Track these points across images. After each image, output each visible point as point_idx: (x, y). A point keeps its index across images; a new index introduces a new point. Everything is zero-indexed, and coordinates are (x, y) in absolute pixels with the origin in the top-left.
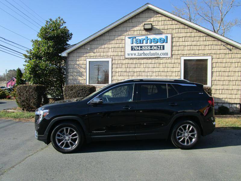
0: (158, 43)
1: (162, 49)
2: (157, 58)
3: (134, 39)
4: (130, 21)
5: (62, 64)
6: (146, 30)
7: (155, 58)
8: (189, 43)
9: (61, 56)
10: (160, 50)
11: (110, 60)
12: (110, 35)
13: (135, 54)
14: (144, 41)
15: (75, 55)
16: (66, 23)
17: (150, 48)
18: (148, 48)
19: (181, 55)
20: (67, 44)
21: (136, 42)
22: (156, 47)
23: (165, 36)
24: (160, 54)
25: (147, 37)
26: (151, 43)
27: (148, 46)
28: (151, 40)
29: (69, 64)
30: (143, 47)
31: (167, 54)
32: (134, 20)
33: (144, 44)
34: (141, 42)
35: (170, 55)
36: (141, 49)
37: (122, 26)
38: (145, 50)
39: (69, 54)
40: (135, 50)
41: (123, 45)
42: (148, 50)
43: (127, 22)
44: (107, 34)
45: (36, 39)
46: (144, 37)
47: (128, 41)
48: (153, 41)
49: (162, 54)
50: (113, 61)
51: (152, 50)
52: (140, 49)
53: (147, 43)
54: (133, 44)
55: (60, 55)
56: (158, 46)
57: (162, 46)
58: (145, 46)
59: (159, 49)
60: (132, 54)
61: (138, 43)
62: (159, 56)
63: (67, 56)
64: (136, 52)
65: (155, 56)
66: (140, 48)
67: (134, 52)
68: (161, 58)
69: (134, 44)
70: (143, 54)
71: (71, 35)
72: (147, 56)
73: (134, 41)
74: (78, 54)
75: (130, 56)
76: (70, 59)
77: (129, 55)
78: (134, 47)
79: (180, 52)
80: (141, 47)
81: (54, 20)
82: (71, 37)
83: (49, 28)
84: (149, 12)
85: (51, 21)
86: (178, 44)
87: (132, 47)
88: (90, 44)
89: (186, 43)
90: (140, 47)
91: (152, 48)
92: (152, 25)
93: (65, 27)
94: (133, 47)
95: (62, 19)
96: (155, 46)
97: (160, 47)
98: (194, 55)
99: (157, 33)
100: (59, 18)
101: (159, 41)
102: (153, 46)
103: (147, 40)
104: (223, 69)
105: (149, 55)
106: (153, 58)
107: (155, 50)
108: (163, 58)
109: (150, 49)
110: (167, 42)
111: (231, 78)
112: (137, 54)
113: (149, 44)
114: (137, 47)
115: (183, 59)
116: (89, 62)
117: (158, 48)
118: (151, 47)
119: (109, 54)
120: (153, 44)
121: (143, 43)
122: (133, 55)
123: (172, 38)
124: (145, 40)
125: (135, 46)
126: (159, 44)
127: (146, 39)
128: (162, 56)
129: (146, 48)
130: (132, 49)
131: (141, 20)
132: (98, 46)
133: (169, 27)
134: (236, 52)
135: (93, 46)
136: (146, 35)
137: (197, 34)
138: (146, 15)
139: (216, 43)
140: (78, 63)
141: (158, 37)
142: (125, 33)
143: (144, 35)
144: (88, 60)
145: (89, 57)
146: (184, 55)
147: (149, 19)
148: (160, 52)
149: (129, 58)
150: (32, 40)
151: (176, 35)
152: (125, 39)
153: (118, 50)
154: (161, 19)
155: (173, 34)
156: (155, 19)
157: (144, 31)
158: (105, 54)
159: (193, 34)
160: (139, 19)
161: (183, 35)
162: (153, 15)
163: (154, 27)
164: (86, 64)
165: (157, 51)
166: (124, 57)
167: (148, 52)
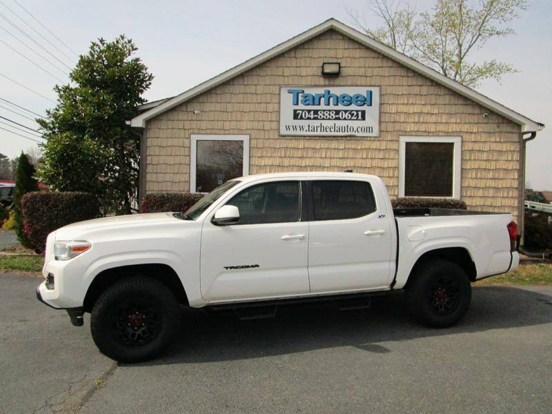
0: (353, 104)
1: (360, 118)
2: (350, 136)
3: (300, 95)
4: (292, 54)
6: (327, 76)
7: (346, 137)
8: (416, 109)
9: (130, 125)
10: (357, 119)
11: (245, 139)
12: (246, 83)
13: (302, 128)
14: (322, 100)
15: (163, 124)
16: (136, 49)
17: (336, 114)
18: (329, 115)
19: (400, 133)
20: (141, 101)
21: (305, 101)
22: (347, 114)
23: (367, 91)
24: (355, 129)
25: (329, 92)
26: (337, 105)
27: (330, 111)
28: (337, 98)
29: (149, 144)
30: (319, 113)
31: (370, 129)
32: (300, 54)
33: (322, 106)
34: (315, 100)
35: (375, 133)
36: (316, 116)
37: (272, 64)
38: (323, 119)
39: (148, 122)
40: (301, 118)
41: (276, 106)
42: (329, 119)
43: (286, 56)
44: (240, 81)
45: (66, 85)
46: (321, 91)
47: (287, 99)
48: (340, 100)
49: (359, 130)
50: (254, 142)
51: (339, 119)
52: (312, 116)
53: (329, 104)
54: (297, 104)
55: (128, 123)
56: (352, 111)
57: (360, 113)
58: (324, 111)
59: (353, 118)
60: (295, 128)
61: (308, 105)
62: (353, 133)
63: (144, 127)
64: (304, 123)
65: (346, 134)
66: (314, 114)
67: (298, 123)
68: (360, 138)
69: (301, 106)
70: (319, 129)
71: (149, 80)
72: (329, 133)
73: (300, 98)
74: (170, 123)
75: (292, 132)
76: (151, 134)
77: (288, 128)
78: (301, 112)
79: (398, 126)
80: (316, 112)
82: (150, 84)
83: (98, 60)
84: (334, 37)
85: (103, 44)
86: (394, 109)
87: (295, 111)
88: (200, 100)
89: (411, 109)
90: (312, 112)
91: (339, 114)
92: (341, 66)
93: (137, 60)
94: (298, 112)
95: (130, 42)
96: (346, 111)
97: (355, 113)
98: (428, 133)
99: (350, 84)
100: (123, 38)
101: (354, 100)
102: (340, 111)
103: (329, 98)
104: (483, 165)
105: (333, 130)
106: (341, 137)
107: (345, 119)
108: (363, 138)
109: (334, 117)
110: (371, 105)
111: (500, 184)
112: (306, 128)
113: (332, 107)
114: (307, 113)
115: (404, 140)
117: (352, 115)
118: (337, 112)
119: (244, 125)
120: (341, 107)
121: (319, 104)
122: (298, 129)
123: (380, 95)
124: (324, 96)
125: (303, 110)
126: (353, 107)
127: (327, 96)
128: (361, 134)
129: (327, 115)
130: (296, 116)
131: (315, 53)
132: (218, 107)
133: (376, 71)
134: (509, 129)
135: (207, 107)
136: (325, 86)
137: (433, 90)
138: (328, 43)
139: (469, 109)
140: (170, 142)
141: (351, 92)
142: (280, 81)
143: (322, 86)
144: (194, 138)
145: (196, 131)
146: (405, 133)
147: (332, 53)
148: (355, 124)
149: (289, 136)
150: (57, 87)
151: (389, 90)
152: (279, 94)
153: (264, 117)
154: (358, 53)
155: (383, 87)
156: (347, 53)
157: (322, 79)
158: (233, 125)
159: (424, 90)
160: (311, 50)
161: (404, 90)
162: (342, 44)
163: (344, 71)
164: (190, 147)
165: (350, 123)
166: (276, 133)
167: (331, 123)
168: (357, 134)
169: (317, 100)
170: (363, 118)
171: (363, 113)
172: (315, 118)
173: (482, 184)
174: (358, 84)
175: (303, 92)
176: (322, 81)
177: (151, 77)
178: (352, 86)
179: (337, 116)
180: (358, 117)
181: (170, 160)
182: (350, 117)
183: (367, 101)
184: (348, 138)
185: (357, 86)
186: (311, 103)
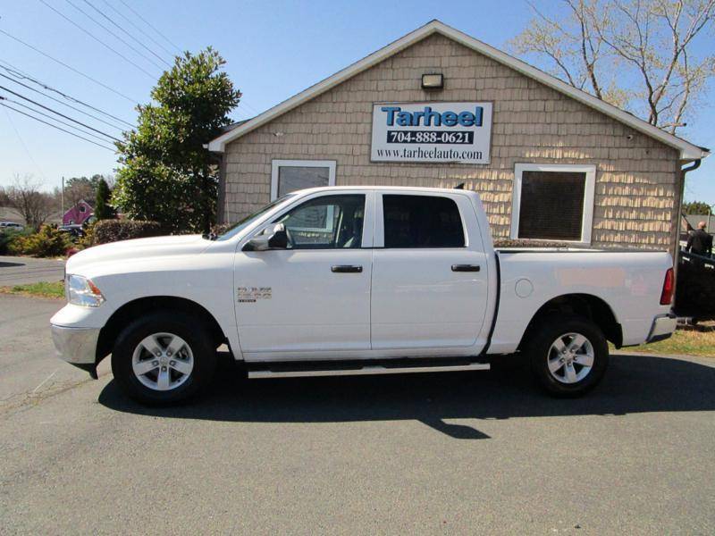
0: (458, 124)
1: (467, 140)
2: (454, 163)
3: (396, 113)
4: (389, 65)
5: (211, 171)
6: (428, 90)
7: (449, 163)
8: (539, 129)
9: (207, 150)
10: (463, 143)
11: (332, 165)
12: (334, 100)
13: (396, 153)
14: (422, 119)
15: (244, 148)
16: (224, 62)
17: (437, 137)
18: (430, 137)
19: (515, 160)
20: (227, 121)
21: (402, 121)
22: (451, 136)
23: (477, 108)
24: (460, 155)
25: (430, 109)
26: (440, 125)
27: (430, 132)
28: (440, 116)
29: (227, 171)
30: (417, 135)
31: (478, 155)
32: (397, 64)
33: (422, 127)
34: (413, 120)
35: (485, 159)
36: (413, 139)
37: (366, 77)
38: (422, 142)
39: (228, 145)
40: (397, 141)
41: (368, 127)
42: (429, 142)
43: (381, 67)
44: (328, 98)
45: (148, 104)
46: (421, 108)
47: (380, 118)
48: (443, 119)
49: (465, 155)
50: (340, 168)
51: (440, 142)
52: (409, 139)
53: (429, 125)
54: (392, 124)
55: (205, 146)
56: (457, 132)
57: (467, 135)
58: (423, 132)
59: (458, 141)
60: (388, 153)
61: (405, 125)
62: (458, 159)
63: (223, 151)
64: (400, 147)
65: (449, 160)
66: (411, 137)
67: (393, 147)
68: (465, 166)
69: (397, 127)
70: (416, 154)
71: (237, 97)
72: (428, 159)
73: (396, 117)
74: (251, 147)
75: (384, 158)
76: (230, 159)
77: (380, 153)
78: (396, 134)
79: (513, 151)
80: (414, 134)
81: (195, 55)
82: (238, 101)
83: (181, 75)
84: (438, 42)
85: (189, 58)
87: (389, 132)
88: (284, 121)
89: (531, 129)
90: (409, 134)
91: (441, 137)
92: (445, 77)
93: (224, 75)
94: (392, 133)
95: (216, 54)
96: (449, 133)
97: (461, 135)
98: (552, 160)
99: (456, 99)
100: (210, 50)
101: (460, 119)
102: (442, 132)
103: (430, 117)
104: (623, 202)
105: (433, 155)
106: (443, 163)
107: (448, 142)
108: (469, 166)
109: (435, 140)
110: (481, 125)
111: (647, 227)
112: (402, 153)
113: (433, 128)
114: (403, 135)
115: (521, 168)
118: (439, 134)
119: (331, 149)
120: (443, 128)
121: (418, 125)
122: (392, 153)
123: (493, 113)
124: (424, 115)
125: (398, 132)
126: (459, 128)
127: (427, 115)
128: (467, 161)
129: (427, 137)
130: (390, 139)
131: (416, 63)
132: (303, 128)
133: (489, 83)
134: (663, 156)
135: (292, 128)
136: (426, 102)
137: (560, 105)
138: (430, 49)
139: (610, 130)
140: (250, 168)
141: (458, 108)
142: (374, 97)
143: (419, 102)
144: (276, 164)
145: (278, 156)
146: (523, 160)
147: (437, 62)
148: (460, 148)
149: (380, 162)
150: (139, 106)
151: (506, 106)
152: (372, 113)
153: (353, 139)
154: (468, 60)
155: (497, 103)
156: (453, 62)
157: (423, 94)
158: (319, 149)
159: (550, 105)
160: (411, 59)
161: (525, 105)
162: (447, 50)
163: (450, 84)
164: (271, 174)
165: (455, 148)
166: (366, 157)
167: (431, 147)
168: (463, 161)
169: (415, 121)
170: (471, 141)
171: (471, 134)
172: (413, 142)
173: (621, 226)
174: (466, 99)
175: (400, 109)
176: (422, 96)
177: (239, 94)
178: (458, 101)
179: (439, 139)
180: (464, 140)
181: (250, 189)
182: (454, 139)
183: (477, 120)
184: (451, 166)
185: (465, 101)
186: (409, 123)
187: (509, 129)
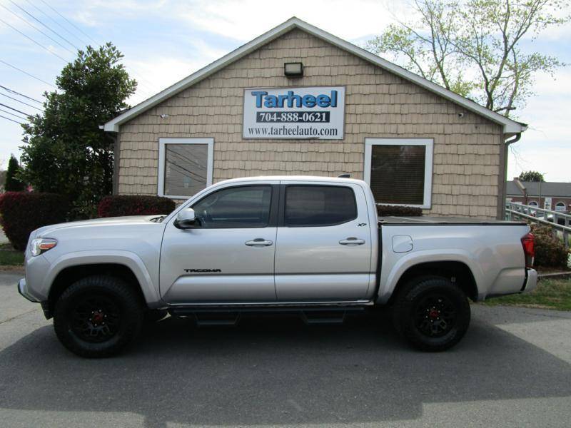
0: (317, 106)
1: (324, 120)
2: (314, 139)
3: (264, 97)
4: (257, 56)
6: (290, 76)
7: (309, 139)
8: (384, 109)
9: (103, 130)
10: (321, 122)
11: (210, 142)
12: (212, 87)
13: (265, 131)
14: (286, 101)
15: (135, 128)
16: (122, 56)
17: (298, 117)
18: (293, 117)
19: (366, 135)
20: (123, 105)
21: (269, 103)
22: (310, 116)
23: (332, 91)
24: (319, 132)
25: (293, 93)
26: (301, 106)
27: (293, 113)
28: (301, 98)
29: (122, 148)
30: (282, 115)
31: (335, 132)
32: (265, 54)
33: (286, 109)
34: (278, 102)
35: (340, 135)
36: (279, 118)
37: (238, 66)
38: (287, 121)
39: (122, 126)
40: (265, 121)
41: (240, 108)
42: (292, 121)
43: (250, 57)
44: (206, 84)
45: (54, 92)
46: (285, 92)
47: (251, 101)
48: (304, 101)
49: (323, 132)
50: (218, 145)
51: (301, 121)
52: (275, 119)
53: (292, 106)
54: (261, 106)
55: (101, 127)
56: (316, 112)
57: (324, 114)
58: (287, 113)
59: (317, 120)
60: (258, 131)
61: (272, 107)
62: (317, 136)
63: (117, 131)
64: (268, 126)
65: (309, 136)
66: (277, 117)
67: (262, 125)
68: (323, 141)
69: (264, 109)
70: (282, 132)
71: (133, 85)
72: (292, 136)
73: (264, 100)
74: (141, 127)
75: (255, 135)
76: (124, 137)
77: (251, 131)
78: (264, 114)
79: (364, 128)
80: (279, 114)
81: (97, 49)
82: (134, 90)
84: (299, 36)
85: (90, 51)
87: (258, 113)
88: (169, 105)
89: (378, 109)
90: (275, 114)
91: (302, 116)
92: (304, 65)
93: (120, 66)
94: (261, 114)
95: (114, 49)
96: (309, 113)
97: (319, 115)
98: (397, 135)
99: (315, 84)
100: (108, 45)
101: (318, 101)
102: (304, 113)
103: (293, 99)
104: (459, 170)
105: (295, 133)
106: (304, 139)
107: (308, 121)
108: (326, 141)
109: (297, 119)
110: (336, 106)
111: (476, 191)
112: (269, 131)
113: (295, 109)
114: (270, 115)
115: (370, 143)
116: (166, 145)
117: (316, 117)
118: (301, 114)
119: (209, 129)
120: (304, 109)
121: (283, 106)
122: (261, 132)
123: (346, 95)
124: (287, 98)
125: (266, 113)
126: (317, 108)
127: (290, 98)
128: (324, 137)
129: (290, 117)
130: (259, 119)
131: (279, 54)
132: (185, 111)
133: (342, 70)
134: (489, 130)
135: (175, 111)
136: (289, 87)
137: (403, 88)
138: (292, 42)
139: (444, 109)
140: (140, 146)
141: (316, 92)
142: (245, 83)
143: (286, 87)
144: (163, 142)
145: (165, 135)
146: (371, 136)
147: (297, 53)
148: (319, 126)
149: (252, 139)
151: (356, 89)
152: (243, 97)
153: (229, 119)
154: (323, 52)
155: (349, 87)
156: (311, 52)
157: (286, 80)
158: (199, 128)
159: (394, 88)
160: (275, 51)
161: (372, 89)
162: (306, 43)
163: (308, 72)
164: (158, 151)
165: (314, 126)
166: (240, 135)
167: (293, 126)
168: (321, 137)
169: (280, 104)
170: (328, 120)
171: (328, 114)
172: (279, 121)
173: (456, 190)
174: (322, 84)
175: (267, 93)
176: (285, 82)
177: (134, 83)
178: (316, 86)
179: (301, 118)
180: (322, 119)
181: (141, 163)
182: (313, 119)
183: (332, 101)
184: (311, 141)
185: (321, 86)
186: (275, 105)
187: (359, 109)
